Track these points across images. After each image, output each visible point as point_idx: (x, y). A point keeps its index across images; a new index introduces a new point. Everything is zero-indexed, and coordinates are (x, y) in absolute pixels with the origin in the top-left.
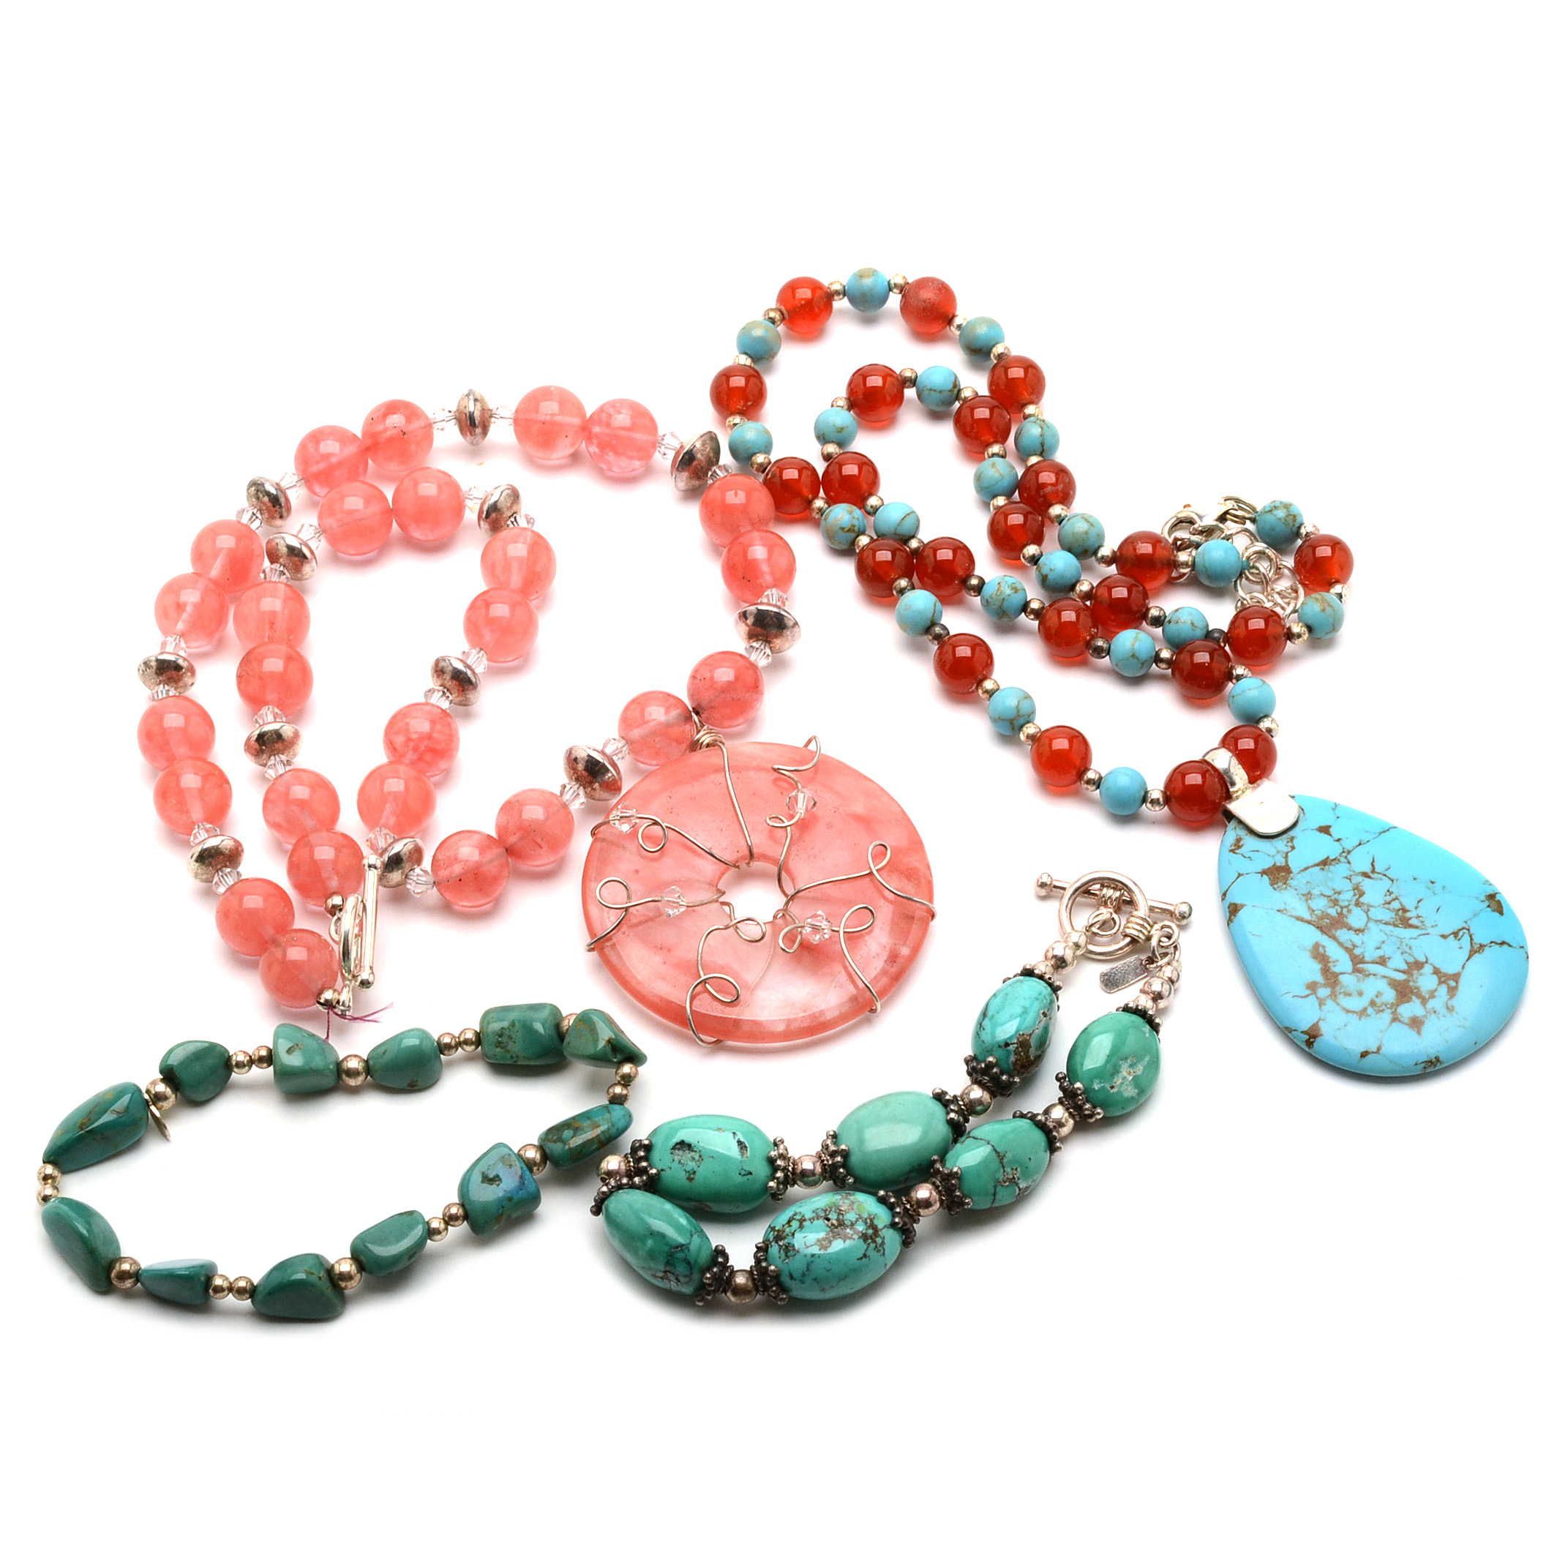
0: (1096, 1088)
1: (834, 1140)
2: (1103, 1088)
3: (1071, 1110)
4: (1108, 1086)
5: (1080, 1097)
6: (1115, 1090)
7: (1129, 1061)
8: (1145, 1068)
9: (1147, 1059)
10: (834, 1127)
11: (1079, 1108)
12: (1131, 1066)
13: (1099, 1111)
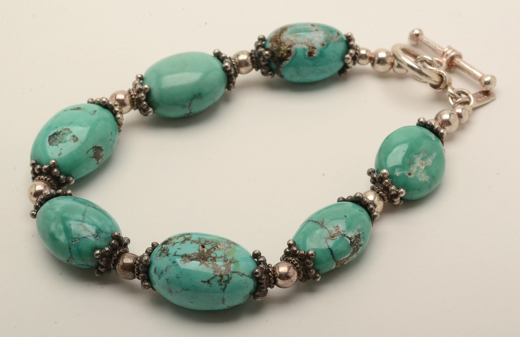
0: (398, 175)
1: (141, 81)
2: (403, 175)
3: (381, 192)
4: (406, 173)
5: (387, 181)
6: (412, 176)
7: (421, 155)
8: (434, 161)
9: (435, 154)
10: (142, 72)
11: (386, 189)
12: (423, 159)
13: (402, 190)
